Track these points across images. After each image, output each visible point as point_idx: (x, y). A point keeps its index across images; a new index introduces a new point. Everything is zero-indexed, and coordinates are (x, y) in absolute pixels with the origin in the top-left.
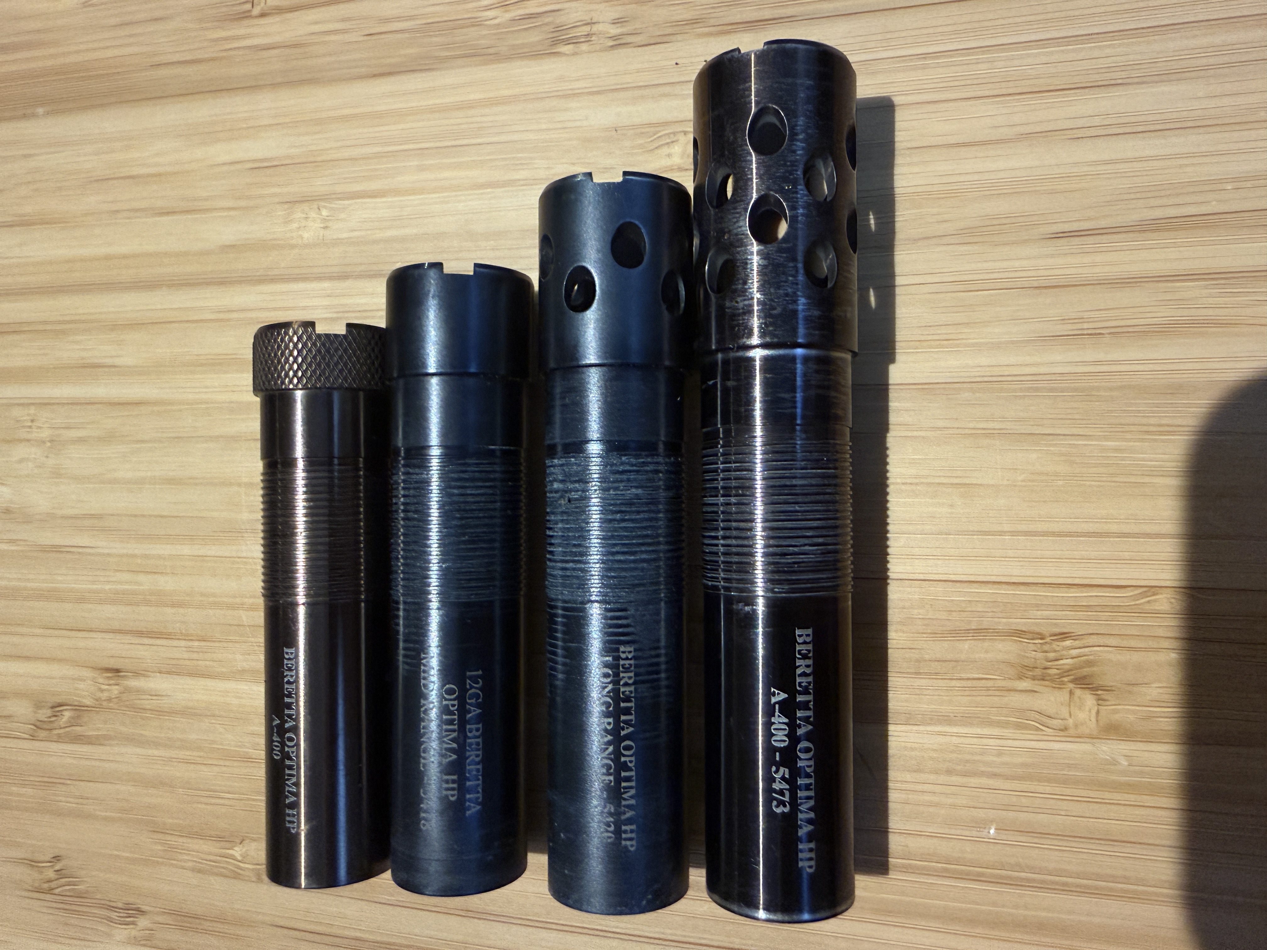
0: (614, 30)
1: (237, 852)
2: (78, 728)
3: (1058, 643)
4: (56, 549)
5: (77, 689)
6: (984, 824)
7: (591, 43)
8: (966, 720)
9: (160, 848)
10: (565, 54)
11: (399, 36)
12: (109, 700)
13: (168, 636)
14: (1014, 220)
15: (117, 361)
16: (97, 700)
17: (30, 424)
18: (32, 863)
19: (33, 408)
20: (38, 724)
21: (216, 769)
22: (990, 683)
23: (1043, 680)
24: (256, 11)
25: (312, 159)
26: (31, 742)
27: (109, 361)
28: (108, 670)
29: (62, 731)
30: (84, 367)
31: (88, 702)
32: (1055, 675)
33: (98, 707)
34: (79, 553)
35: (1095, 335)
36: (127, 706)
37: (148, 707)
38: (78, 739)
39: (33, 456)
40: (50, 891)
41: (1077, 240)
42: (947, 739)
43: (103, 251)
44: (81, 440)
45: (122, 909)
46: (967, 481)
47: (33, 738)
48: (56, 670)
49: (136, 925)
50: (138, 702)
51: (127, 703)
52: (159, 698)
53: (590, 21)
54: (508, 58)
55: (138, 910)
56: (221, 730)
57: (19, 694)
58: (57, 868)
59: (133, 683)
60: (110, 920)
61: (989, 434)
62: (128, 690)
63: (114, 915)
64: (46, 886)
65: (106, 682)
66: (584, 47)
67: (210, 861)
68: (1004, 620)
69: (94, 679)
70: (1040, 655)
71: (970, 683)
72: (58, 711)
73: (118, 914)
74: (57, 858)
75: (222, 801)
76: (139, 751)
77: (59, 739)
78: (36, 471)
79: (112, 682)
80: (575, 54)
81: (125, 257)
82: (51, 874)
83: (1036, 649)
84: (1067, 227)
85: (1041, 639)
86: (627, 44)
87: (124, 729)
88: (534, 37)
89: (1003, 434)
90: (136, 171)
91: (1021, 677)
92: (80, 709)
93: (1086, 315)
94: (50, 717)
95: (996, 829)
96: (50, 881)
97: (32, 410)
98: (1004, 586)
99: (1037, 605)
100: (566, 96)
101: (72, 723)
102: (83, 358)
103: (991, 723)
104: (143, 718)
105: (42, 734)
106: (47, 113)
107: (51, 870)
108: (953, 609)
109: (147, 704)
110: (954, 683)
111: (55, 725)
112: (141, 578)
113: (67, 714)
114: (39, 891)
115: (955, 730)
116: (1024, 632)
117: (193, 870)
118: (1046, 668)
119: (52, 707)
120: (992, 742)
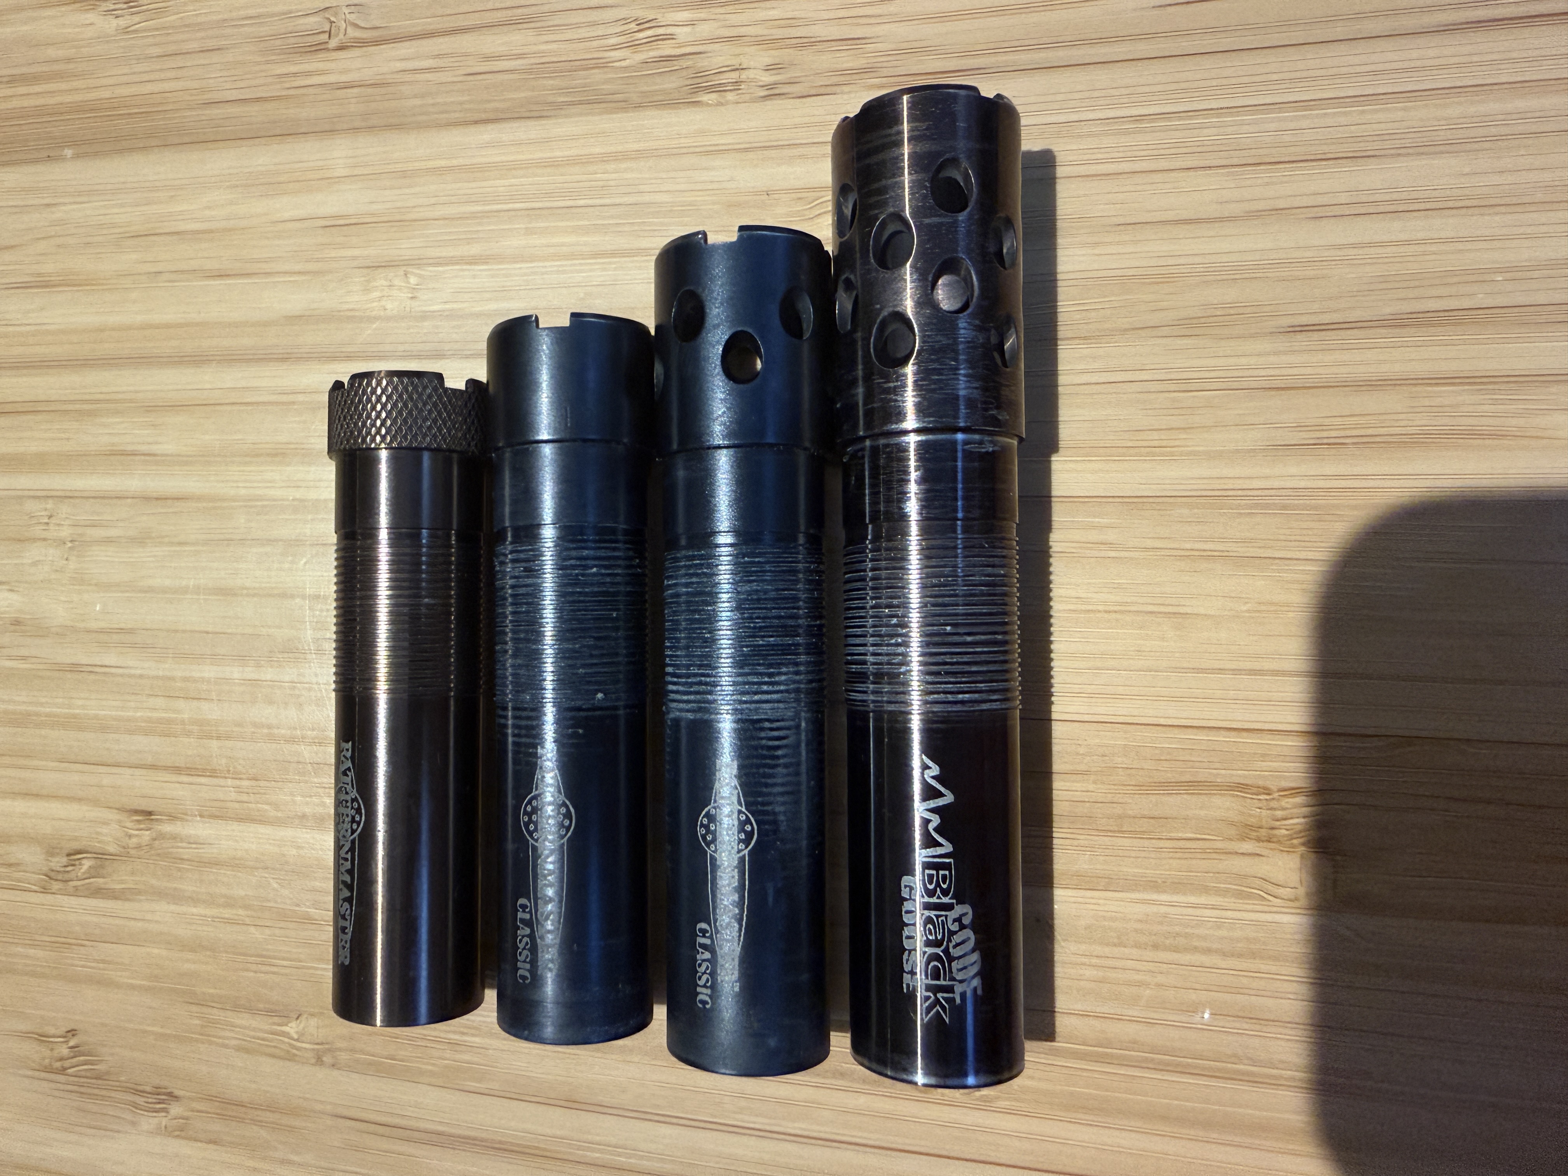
0: (767, 78)
1: (292, 1028)
2: (101, 880)
3: (1287, 800)
4: (75, 668)
5: (98, 833)
6: (1195, 1008)
7: (740, 92)
8: (1178, 886)
9: (197, 1022)
10: (708, 105)
11: (506, 77)
12: (139, 847)
13: (213, 773)
14: (1240, 311)
15: (155, 449)
16: (124, 848)
17: (46, 520)
18: (41, 1038)
19: (50, 501)
20: (52, 874)
21: (267, 931)
22: (1207, 844)
23: (1269, 842)
24: (333, 43)
25: (398, 217)
26: (41, 895)
27: (144, 448)
28: (136, 812)
29: (79, 883)
30: (113, 453)
31: (112, 849)
32: (1284, 836)
33: (124, 855)
34: (105, 673)
35: (1336, 445)
36: (159, 855)
37: (185, 857)
38: (98, 893)
39: (50, 558)
40: (63, 1071)
41: (1316, 336)
42: (1155, 909)
43: (139, 319)
44: (108, 541)
45: (150, 1093)
46: (1182, 610)
47: (45, 890)
48: (74, 811)
49: (168, 1112)
50: (175, 850)
51: (159, 851)
52: (199, 846)
53: (738, 67)
54: (639, 107)
55: (170, 1094)
56: (276, 886)
57: (27, 839)
58: (71, 1043)
59: (167, 828)
60: (136, 1106)
61: (1209, 557)
62: (161, 836)
63: (140, 1100)
64: (58, 1065)
65: (138, 826)
66: (730, 96)
67: (258, 1038)
68: (1223, 772)
69: (120, 821)
70: (1264, 813)
71: (1181, 844)
72: (75, 860)
73: (146, 1100)
74: (72, 1032)
75: (275, 969)
76: (173, 907)
77: (76, 893)
78: (53, 576)
79: (142, 826)
80: (720, 104)
81: (168, 326)
82: (65, 1051)
83: (1260, 805)
84: (1304, 320)
85: (1269, 794)
86: (783, 94)
87: (154, 882)
88: (671, 83)
89: (1224, 557)
90: (182, 227)
91: (1243, 838)
92: (102, 857)
93: (1327, 421)
94: (65, 866)
95: (1211, 1014)
96: (61, 1059)
97: (50, 505)
98: (1223, 732)
99: (1263, 755)
100: (708, 153)
101: (94, 873)
102: (113, 445)
103: (1205, 890)
104: (179, 869)
105: (56, 886)
106: (77, 157)
107: (65, 1046)
108: (1162, 758)
109: (186, 853)
110: (1161, 844)
111: (72, 875)
112: (181, 704)
113: (87, 864)
114: (49, 1070)
115: (1164, 897)
116: (1247, 785)
117: (239, 1049)
118: (1273, 828)
119: (69, 855)
120: (1208, 912)
